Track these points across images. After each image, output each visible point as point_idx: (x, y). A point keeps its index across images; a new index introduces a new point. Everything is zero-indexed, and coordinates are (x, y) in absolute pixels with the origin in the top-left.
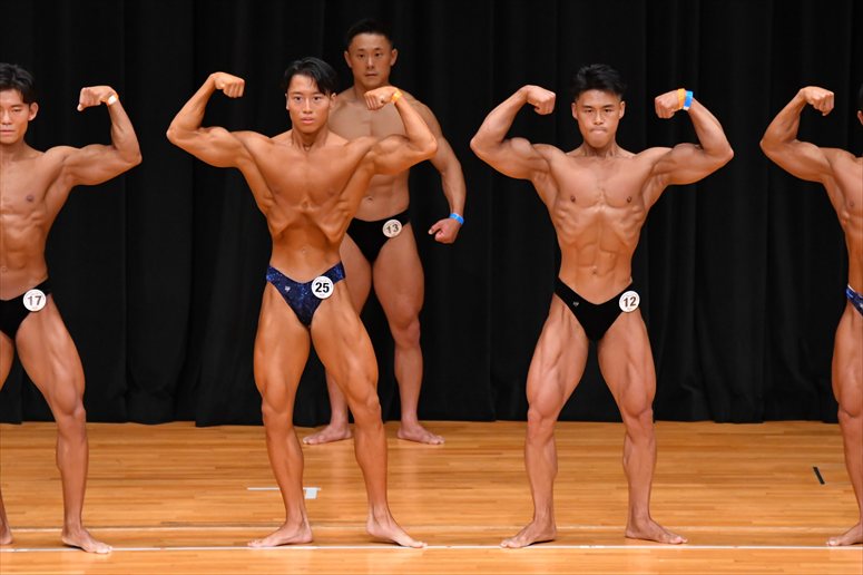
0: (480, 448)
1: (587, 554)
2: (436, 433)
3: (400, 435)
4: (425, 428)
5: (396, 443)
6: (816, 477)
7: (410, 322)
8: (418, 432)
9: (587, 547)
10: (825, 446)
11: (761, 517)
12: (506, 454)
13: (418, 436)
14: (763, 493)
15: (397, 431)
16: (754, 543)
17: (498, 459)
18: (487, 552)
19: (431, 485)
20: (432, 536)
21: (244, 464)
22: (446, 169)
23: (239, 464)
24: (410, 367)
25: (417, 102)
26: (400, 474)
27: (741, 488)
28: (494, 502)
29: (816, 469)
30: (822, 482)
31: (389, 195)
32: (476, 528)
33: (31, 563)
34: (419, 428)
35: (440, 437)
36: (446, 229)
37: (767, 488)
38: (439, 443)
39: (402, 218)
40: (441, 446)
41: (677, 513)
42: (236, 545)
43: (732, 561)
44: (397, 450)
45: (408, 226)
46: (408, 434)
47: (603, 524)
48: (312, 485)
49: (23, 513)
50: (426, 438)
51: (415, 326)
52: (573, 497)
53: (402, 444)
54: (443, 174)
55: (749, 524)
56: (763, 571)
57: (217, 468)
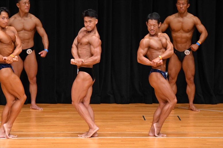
0: (53, 111)
2: (41, 107)
3: (31, 107)
4: (38, 106)
5: (30, 110)
6: (143, 118)
7: (34, 78)
8: (36, 107)
10: (146, 110)
11: (129, 129)
12: (60, 113)
13: (35, 108)
14: (129, 123)
15: (30, 107)
16: (127, 136)
17: (58, 114)
18: (55, 139)
19: (40, 121)
20: (40, 135)
22: (43, 36)
24: (33, 89)
25: (36, 18)
26: (31, 118)
27: (124, 121)
28: (56, 125)
29: (143, 116)
30: (145, 120)
31: (28, 42)
32: (51, 133)
34: (36, 106)
35: (42, 108)
36: (43, 54)
37: (130, 121)
38: (41, 110)
39: (32, 49)
40: (42, 111)
41: (106, 128)
43: (121, 141)
44: (30, 112)
45: (34, 51)
46: (33, 107)
50: (38, 108)
51: (35, 79)
52: (78, 124)
53: (31, 110)
54: (43, 38)
55: (126, 131)
56: (129, 144)
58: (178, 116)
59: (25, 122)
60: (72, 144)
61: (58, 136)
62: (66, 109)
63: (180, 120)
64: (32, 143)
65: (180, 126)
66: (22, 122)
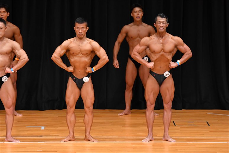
1: (114, 144)
6: (173, 124)
9: (115, 142)
10: (176, 116)
11: (159, 134)
21: (25, 120)
23: (24, 120)
29: (173, 122)
30: (175, 125)
41: (138, 133)
42: (23, 141)
47: (118, 136)
48: (43, 126)
56: (159, 148)
57: (18, 121)
58: (207, 122)
59: (60, 127)
60: (105, 148)
62: (99, 114)
63: (209, 125)
65: (209, 131)
66: (57, 127)
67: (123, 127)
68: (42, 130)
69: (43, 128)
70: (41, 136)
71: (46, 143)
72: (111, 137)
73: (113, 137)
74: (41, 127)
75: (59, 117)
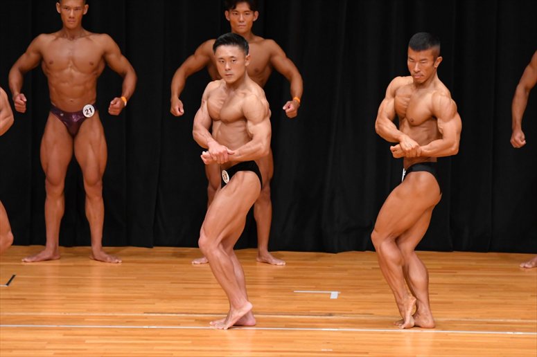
0: (443, 269)
1: (512, 338)
9: (512, 333)
12: (459, 273)
17: (454, 276)
18: (447, 335)
21: (292, 276)
23: (289, 276)
28: (452, 303)
33: (158, 335)
42: (286, 327)
47: (522, 319)
48: (335, 290)
49: (154, 304)
57: (275, 278)
59: (377, 293)
61: (455, 326)
62: (474, 263)
64: (393, 341)
66: (370, 293)
67: (532, 296)
68: (333, 300)
69: (334, 295)
70: (330, 315)
71: (343, 332)
72: (502, 320)
73: (509, 321)
74: (330, 294)
75: (373, 268)
